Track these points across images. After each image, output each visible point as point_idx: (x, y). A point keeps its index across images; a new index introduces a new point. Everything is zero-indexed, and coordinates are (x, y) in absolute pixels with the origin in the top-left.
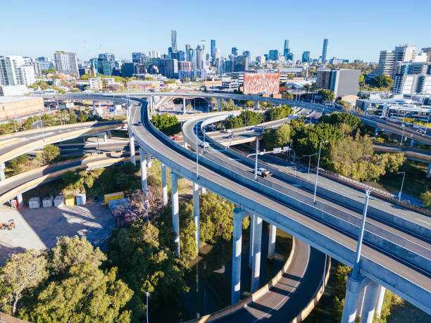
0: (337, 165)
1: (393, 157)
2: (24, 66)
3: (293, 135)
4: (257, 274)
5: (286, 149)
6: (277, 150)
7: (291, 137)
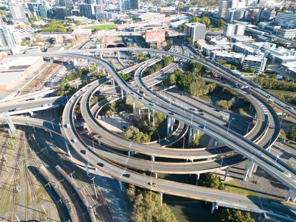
0: (192, 92)
1: (212, 86)
2: (14, 31)
3: (176, 78)
4: (172, 130)
5: (174, 86)
6: (171, 87)
7: (175, 80)
